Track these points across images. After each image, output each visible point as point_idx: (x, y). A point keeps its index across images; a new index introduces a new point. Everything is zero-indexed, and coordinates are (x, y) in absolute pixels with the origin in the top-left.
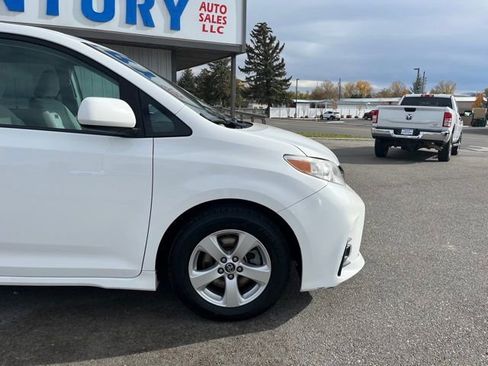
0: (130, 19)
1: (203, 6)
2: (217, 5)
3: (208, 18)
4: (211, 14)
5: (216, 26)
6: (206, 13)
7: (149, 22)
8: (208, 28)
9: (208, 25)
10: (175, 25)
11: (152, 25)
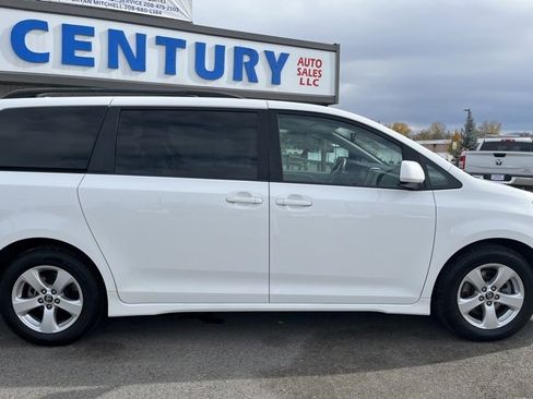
0: (237, 77)
1: (301, 61)
2: (313, 60)
3: (305, 72)
4: (308, 68)
5: (312, 79)
6: (303, 68)
7: (253, 78)
8: (305, 81)
9: (305, 78)
10: (276, 80)
11: (256, 81)
